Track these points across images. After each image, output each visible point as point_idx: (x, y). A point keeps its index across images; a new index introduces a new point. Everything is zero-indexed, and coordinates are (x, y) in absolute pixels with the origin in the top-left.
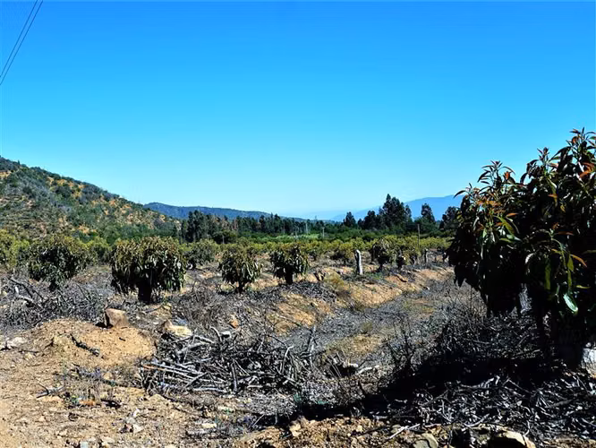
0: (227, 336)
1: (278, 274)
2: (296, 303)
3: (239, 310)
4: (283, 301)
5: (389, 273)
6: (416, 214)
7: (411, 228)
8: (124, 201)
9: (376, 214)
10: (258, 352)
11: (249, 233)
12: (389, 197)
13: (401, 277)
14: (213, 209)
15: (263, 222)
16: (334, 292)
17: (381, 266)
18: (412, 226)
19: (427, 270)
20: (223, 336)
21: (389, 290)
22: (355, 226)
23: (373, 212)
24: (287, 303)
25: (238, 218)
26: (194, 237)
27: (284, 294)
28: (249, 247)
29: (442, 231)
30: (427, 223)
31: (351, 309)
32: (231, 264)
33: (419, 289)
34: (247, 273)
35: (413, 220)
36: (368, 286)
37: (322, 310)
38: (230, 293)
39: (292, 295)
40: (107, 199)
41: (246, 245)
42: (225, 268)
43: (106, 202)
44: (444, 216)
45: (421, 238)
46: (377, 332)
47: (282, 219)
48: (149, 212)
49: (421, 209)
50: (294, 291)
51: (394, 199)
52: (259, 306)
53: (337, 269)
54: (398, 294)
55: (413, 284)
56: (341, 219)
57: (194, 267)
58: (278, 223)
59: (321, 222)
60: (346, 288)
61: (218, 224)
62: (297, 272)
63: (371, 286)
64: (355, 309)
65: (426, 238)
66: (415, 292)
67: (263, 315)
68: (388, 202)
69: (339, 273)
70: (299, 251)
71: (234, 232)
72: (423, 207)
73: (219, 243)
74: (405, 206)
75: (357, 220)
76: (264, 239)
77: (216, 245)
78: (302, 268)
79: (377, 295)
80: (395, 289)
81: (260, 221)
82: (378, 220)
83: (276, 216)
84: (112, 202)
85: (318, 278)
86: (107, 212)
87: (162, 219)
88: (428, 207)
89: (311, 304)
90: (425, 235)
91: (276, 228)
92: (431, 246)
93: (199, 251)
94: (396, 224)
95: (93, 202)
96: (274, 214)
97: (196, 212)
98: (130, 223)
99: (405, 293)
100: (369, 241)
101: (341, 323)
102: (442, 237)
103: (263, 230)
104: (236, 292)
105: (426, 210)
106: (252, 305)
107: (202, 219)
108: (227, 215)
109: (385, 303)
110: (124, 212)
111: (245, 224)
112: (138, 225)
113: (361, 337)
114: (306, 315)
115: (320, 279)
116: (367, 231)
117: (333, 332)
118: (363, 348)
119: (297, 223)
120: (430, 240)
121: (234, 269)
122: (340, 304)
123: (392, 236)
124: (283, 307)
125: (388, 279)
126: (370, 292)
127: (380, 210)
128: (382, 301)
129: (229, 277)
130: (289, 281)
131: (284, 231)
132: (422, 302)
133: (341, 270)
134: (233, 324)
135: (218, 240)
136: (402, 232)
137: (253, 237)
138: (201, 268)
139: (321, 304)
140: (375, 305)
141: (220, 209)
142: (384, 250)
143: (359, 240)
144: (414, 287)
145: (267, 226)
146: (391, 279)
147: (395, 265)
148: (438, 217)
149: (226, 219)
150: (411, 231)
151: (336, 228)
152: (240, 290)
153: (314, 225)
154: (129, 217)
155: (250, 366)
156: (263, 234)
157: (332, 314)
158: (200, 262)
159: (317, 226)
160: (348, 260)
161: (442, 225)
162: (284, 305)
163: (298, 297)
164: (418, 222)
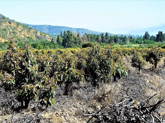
8: (18, 24)
40: (10, 23)
43: (10, 25)
48: (31, 30)
84: (12, 24)
86: (11, 30)
87: (39, 34)
95: (3, 24)
98: (23, 36)
110: (20, 30)
112: (28, 38)
141: (59, 27)
154: (22, 33)
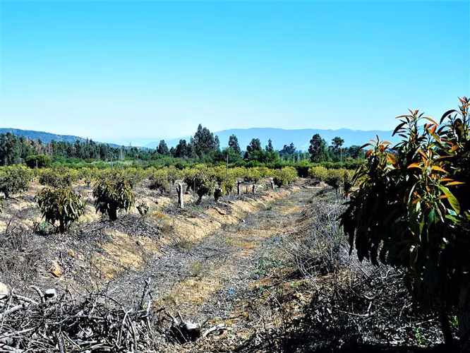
0: (51, 295)
1: (102, 209)
2: (121, 243)
3: (61, 255)
4: (109, 241)
5: (208, 205)
6: (224, 145)
7: (220, 158)
9: (187, 143)
10: (90, 317)
11: (64, 158)
12: (200, 127)
13: (219, 210)
14: (27, 132)
15: (78, 147)
16: (158, 228)
17: (200, 198)
18: (219, 156)
19: (240, 202)
20: (46, 296)
21: (210, 224)
22: (168, 154)
23: (185, 142)
24: (112, 242)
25: (53, 141)
26: (6, 160)
27: (109, 232)
28: (66, 175)
29: (246, 161)
30: (234, 154)
31: (177, 246)
32: (52, 201)
33: (235, 221)
34: (70, 211)
35: (221, 150)
36: (190, 219)
37: (148, 249)
38: (51, 233)
39: (117, 234)
41: (62, 173)
42: (45, 205)
44: (248, 147)
45: (229, 167)
46: (207, 274)
47: (97, 144)
49: (228, 140)
50: (118, 228)
51: (205, 129)
52: (84, 248)
53: (154, 199)
54: (217, 228)
55: (229, 217)
56: (154, 147)
57: (7, 195)
58: (93, 149)
59: (136, 149)
60: (171, 223)
61: (32, 147)
62: (122, 207)
63: (193, 220)
64: (179, 246)
65: (233, 167)
66: (232, 225)
67: (88, 259)
68: (199, 132)
69: (157, 203)
70: (123, 185)
71: (48, 156)
72: (231, 138)
73: (32, 167)
74: (214, 136)
75: (169, 148)
76: (78, 165)
77: (30, 169)
78: (127, 203)
79: (198, 229)
80: (215, 223)
81: (75, 146)
82: (189, 149)
83: (91, 141)
85: (141, 213)
88: (235, 138)
89: (137, 243)
90: (231, 164)
91: (92, 154)
92: (237, 175)
93: (11, 178)
94: (206, 153)
96: (89, 139)
97: (8, 134)
99: (224, 226)
100: (181, 169)
101: (168, 263)
102: (247, 167)
103: (78, 155)
104: (57, 232)
105: (233, 141)
106: (75, 247)
107: (14, 141)
108: (41, 139)
109: (207, 237)
111: (59, 148)
113: (192, 282)
114: (132, 255)
115: (143, 212)
116: (178, 159)
117: (162, 275)
118: (197, 296)
119: (112, 149)
120: (237, 169)
121: (55, 206)
122: (165, 242)
123: (202, 165)
124: (108, 248)
125: (207, 212)
126: (192, 226)
127: (191, 139)
128: (203, 235)
129: (50, 215)
130: (113, 217)
131: (99, 156)
132: (240, 236)
133: (159, 200)
134: (55, 272)
135: (31, 164)
136: (210, 161)
137: (67, 161)
138: (14, 196)
139: (146, 242)
140: (198, 240)
142: (203, 182)
143: (172, 169)
144: (232, 220)
145: (82, 150)
146: (210, 212)
147: (212, 197)
148: (243, 147)
149: (40, 142)
150: (219, 160)
151: (150, 156)
152: (62, 229)
153: (129, 152)
155: (80, 334)
156: (78, 159)
157: (158, 253)
158: (12, 191)
159: (132, 153)
160: (165, 189)
161: (246, 156)
162: (109, 245)
163: (122, 235)
164: (226, 153)
